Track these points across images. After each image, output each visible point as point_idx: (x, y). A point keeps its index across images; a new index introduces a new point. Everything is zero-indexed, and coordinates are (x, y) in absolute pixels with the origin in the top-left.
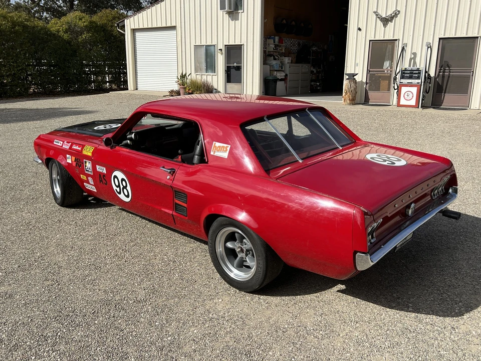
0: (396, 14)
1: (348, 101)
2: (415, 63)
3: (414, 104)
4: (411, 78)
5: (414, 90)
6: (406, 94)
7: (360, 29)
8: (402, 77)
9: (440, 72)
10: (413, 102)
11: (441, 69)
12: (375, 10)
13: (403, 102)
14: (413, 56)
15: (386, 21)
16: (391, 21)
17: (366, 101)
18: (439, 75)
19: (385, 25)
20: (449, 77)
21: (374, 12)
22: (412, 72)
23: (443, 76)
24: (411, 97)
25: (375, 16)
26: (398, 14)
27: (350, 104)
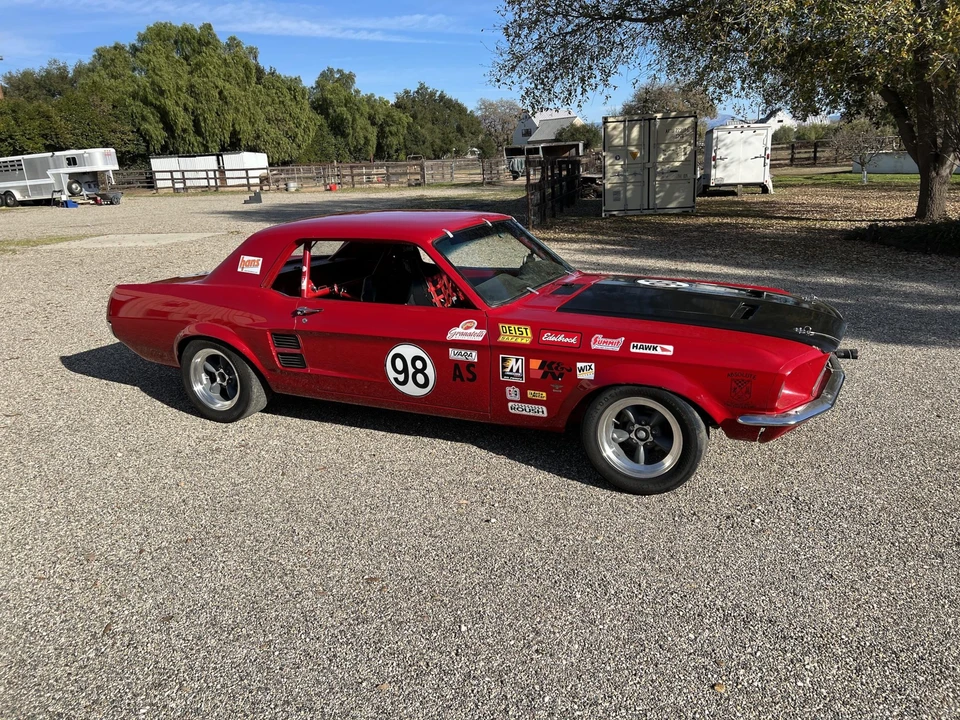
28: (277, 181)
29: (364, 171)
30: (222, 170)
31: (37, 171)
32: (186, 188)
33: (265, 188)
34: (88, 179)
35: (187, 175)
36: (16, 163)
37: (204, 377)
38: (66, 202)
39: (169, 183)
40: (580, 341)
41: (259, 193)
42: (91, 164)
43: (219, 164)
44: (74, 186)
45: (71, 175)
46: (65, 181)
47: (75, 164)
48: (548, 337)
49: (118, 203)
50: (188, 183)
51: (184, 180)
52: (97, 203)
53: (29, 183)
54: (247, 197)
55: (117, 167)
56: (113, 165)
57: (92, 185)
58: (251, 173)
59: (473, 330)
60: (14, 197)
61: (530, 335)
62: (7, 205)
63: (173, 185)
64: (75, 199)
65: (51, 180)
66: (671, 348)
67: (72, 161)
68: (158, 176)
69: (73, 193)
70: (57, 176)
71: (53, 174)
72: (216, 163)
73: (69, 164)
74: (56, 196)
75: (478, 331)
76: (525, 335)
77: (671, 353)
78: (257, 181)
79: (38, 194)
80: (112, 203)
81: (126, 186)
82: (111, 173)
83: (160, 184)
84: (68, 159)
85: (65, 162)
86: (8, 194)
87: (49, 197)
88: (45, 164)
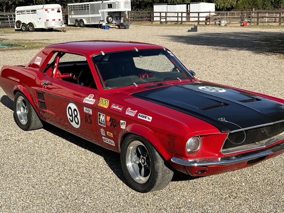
28: (216, 19)
29: (267, 15)
30: (188, 13)
31: (95, 10)
32: (166, 22)
33: (208, 23)
34: (117, 15)
35: (168, 15)
36: (87, 6)
37: (22, 108)
38: (104, 26)
39: (158, 19)
40: (123, 110)
41: (197, 26)
42: (118, 8)
43: (187, 9)
44: (109, 18)
45: (109, 13)
46: (106, 15)
47: (111, 7)
48: (114, 107)
49: (128, 28)
50: (168, 19)
51: (166, 17)
52: (119, 28)
53: (91, 16)
54: (190, 28)
55: (130, 10)
56: (129, 8)
57: (118, 19)
58: (201, 15)
59: (91, 99)
60: (84, 22)
61: (108, 104)
62: (80, 26)
63: (160, 19)
64: (109, 25)
65: (100, 15)
66: (151, 118)
68: (155, 14)
69: (108, 22)
70: (103, 13)
71: (101, 12)
72: (186, 8)
73: (109, 7)
74: (101, 23)
75: (93, 100)
76: (106, 104)
77: (150, 121)
78: (204, 19)
79: (94, 22)
80: (125, 28)
81: (140, 19)
82: (127, 12)
83: (155, 19)
84: (109, 5)
85: (107, 6)
86: (81, 21)
87: (98, 23)
88: (99, 7)
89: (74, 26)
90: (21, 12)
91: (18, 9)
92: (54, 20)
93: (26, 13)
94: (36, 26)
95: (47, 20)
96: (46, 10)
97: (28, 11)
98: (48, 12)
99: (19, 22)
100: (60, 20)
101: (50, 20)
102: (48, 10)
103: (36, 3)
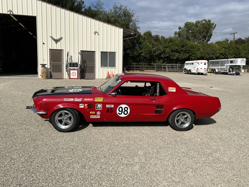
0: (61, 39)
1: (45, 77)
2: (72, 60)
3: (77, 77)
4: (73, 66)
5: (76, 72)
6: (73, 73)
7: (44, 44)
8: (70, 66)
9: (82, 64)
10: (76, 77)
11: (82, 63)
12: (51, 36)
13: (72, 77)
14: (70, 57)
15: (57, 41)
16: (59, 41)
17: (51, 77)
18: (82, 65)
19: (56, 43)
20: (86, 66)
21: (50, 36)
22: (74, 64)
23: (84, 66)
24: (75, 75)
25: (51, 38)
26: (62, 39)
27: (46, 79)
31: (222, 64)
36: (219, 61)
42: (236, 63)
44: (230, 69)
45: (230, 66)
46: (228, 67)
47: (232, 63)
52: (237, 75)
53: (220, 67)
55: (245, 64)
56: (244, 64)
57: (237, 69)
60: (216, 71)
62: (214, 73)
65: (225, 67)
67: (232, 62)
69: (230, 71)
71: (226, 65)
74: (225, 71)
82: (242, 66)
84: (231, 61)
85: (230, 62)
86: (215, 70)
87: (223, 72)
88: (225, 62)
89: (211, 72)
90: (188, 64)
91: (187, 62)
92: (201, 69)
93: (191, 64)
94: (192, 72)
95: (198, 69)
96: (198, 63)
97: (190, 64)
98: (199, 64)
99: (185, 69)
100: (205, 69)
101: (199, 69)
102: (199, 63)
103: (191, 59)
